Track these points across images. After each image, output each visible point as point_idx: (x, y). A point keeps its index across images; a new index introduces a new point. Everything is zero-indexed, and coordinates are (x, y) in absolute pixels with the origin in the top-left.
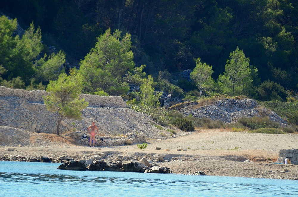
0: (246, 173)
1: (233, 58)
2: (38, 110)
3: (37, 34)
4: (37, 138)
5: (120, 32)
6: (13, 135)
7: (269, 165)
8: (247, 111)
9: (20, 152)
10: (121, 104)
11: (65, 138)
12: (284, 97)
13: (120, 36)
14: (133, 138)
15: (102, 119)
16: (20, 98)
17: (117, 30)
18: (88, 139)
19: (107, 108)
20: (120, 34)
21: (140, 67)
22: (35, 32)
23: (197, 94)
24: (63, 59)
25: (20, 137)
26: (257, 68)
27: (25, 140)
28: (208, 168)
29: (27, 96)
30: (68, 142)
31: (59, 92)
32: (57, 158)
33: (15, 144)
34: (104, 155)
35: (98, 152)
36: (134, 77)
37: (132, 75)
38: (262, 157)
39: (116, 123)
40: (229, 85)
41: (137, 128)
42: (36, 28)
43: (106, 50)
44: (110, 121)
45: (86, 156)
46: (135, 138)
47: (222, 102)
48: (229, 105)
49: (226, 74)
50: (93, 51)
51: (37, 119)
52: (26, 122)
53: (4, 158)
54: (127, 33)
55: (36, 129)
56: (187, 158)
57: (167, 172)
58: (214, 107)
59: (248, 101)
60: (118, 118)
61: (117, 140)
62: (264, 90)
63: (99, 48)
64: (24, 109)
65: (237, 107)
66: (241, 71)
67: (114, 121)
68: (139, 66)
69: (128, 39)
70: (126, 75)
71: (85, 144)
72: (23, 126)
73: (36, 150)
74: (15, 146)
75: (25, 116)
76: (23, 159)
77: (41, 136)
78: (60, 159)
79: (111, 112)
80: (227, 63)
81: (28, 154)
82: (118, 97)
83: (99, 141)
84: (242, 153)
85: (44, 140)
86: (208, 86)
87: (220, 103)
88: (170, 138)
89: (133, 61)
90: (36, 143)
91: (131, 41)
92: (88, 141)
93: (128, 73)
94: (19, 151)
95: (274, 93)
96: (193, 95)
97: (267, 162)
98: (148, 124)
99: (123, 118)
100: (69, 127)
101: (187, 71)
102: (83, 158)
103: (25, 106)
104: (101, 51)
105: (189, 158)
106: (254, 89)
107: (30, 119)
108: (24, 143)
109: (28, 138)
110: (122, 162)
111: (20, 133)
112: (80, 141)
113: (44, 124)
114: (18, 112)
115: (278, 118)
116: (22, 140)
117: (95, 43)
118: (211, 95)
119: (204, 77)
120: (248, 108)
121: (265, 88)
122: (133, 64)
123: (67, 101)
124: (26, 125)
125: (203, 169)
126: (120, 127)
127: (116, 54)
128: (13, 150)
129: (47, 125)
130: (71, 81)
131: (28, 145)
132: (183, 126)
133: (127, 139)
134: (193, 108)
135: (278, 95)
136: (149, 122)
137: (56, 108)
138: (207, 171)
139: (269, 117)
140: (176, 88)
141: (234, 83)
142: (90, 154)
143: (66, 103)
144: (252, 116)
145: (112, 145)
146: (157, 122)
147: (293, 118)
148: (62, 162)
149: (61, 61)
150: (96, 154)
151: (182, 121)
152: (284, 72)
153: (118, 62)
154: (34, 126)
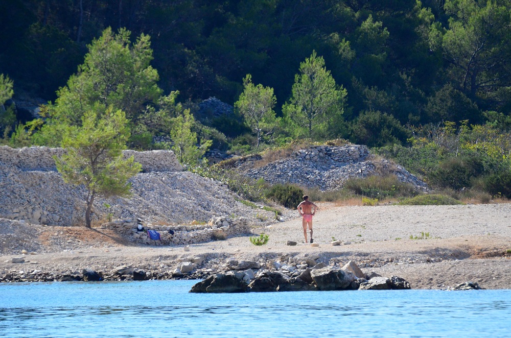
1: (306, 73)
2: (39, 184)
4: (52, 235)
5: (129, 32)
6: (8, 232)
8: (353, 167)
9: (37, 264)
10: (173, 164)
11: (102, 234)
12: (403, 139)
13: (129, 39)
14: (226, 227)
15: (152, 194)
16: (5, 164)
17: (121, 29)
18: (146, 233)
19: (157, 174)
20: (129, 36)
21: (170, 96)
23: (251, 141)
24: (8, 89)
25: (21, 236)
26: (345, 89)
27: (32, 242)
28: (477, 275)
29: (14, 158)
30: (111, 242)
31: (85, 147)
32: (112, 272)
33: (14, 249)
34: (201, 261)
35: (187, 255)
36: (158, 114)
37: (154, 112)
38: (495, 248)
39: (178, 199)
40: (300, 121)
41: (215, 208)
43: (105, 68)
44: (167, 197)
45: (165, 264)
46: (230, 227)
47: (307, 153)
48: (320, 157)
49: (294, 102)
50: (82, 71)
51: (39, 201)
52: (21, 208)
53: (11, 278)
54: (142, 34)
55: (40, 218)
57: (401, 287)
58: (293, 162)
59: (352, 148)
60: (178, 192)
61: (197, 232)
62: (366, 128)
63: (92, 64)
64: (15, 183)
65: (334, 160)
66: (321, 95)
67: (173, 197)
68: (167, 93)
69: (144, 45)
70: (143, 111)
71: (141, 243)
72: (17, 215)
73: (67, 259)
74: (15, 253)
75: (19, 196)
76: (46, 278)
77: (59, 232)
78: (117, 273)
79: (166, 180)
80: (295, 83)
81: (53, 267)
82: (168, 153)
83: (166, 235)
84: (456, 243)
85: (66, 239)
86: (271, 126)
87: (304, 155)
88: (275, 223)
89: (155, 86)
90: (52, 245)
91: (151, 47)
92: (146, 237)
93: (148, 108)
94: (35, 262)
95: (385, 131)
96: (245, 143)
98: (229, 198)
99: (188, 190)
100: (98, 213)
101: (210, 102)
102: (161, 268)
103: (16, 178)
104: (97, 70)
106: (347, 127)
107: (28, 201)
108: (30, 247)
109: (36, 237)
110: (311, 272)
111: (20, 228)
112: (131, 236)
113: (53, 208)
114: (5, 189)
115: (409, 177)
116: (26, 241)
117: (84, 55)
118: (276, 141)
119: (263, 109)
120: (354, 162)
121: (366, 124)
122: (159, 90)
123: (101, 163)
124: (23, 213)
125: (470, 277)
126: (186, 207)
127: (126, 73)
128: (22, 261)
129: (59, 212)
130: (106, 125)
131: (39, 250)
132: (289, 200)
133: (216, 229)
134: (253, 167)
135: (392, 134)
136: (229, 196)
137: (81, 178)
138: (480, 281)
139: (394, 175)
140: (213, 133)
141: (310, 116)
142: (172, 261)
143: (99, 168)
144: (364, 175)
145: (191, 242)
146: (242, 195)
147: (436, 175)
148: (123, 279)
149: (6, 94)
150: (185, 261)
151: (285, 190)
152: (384, 94)
153: (130, 88)
154: (37, 214)
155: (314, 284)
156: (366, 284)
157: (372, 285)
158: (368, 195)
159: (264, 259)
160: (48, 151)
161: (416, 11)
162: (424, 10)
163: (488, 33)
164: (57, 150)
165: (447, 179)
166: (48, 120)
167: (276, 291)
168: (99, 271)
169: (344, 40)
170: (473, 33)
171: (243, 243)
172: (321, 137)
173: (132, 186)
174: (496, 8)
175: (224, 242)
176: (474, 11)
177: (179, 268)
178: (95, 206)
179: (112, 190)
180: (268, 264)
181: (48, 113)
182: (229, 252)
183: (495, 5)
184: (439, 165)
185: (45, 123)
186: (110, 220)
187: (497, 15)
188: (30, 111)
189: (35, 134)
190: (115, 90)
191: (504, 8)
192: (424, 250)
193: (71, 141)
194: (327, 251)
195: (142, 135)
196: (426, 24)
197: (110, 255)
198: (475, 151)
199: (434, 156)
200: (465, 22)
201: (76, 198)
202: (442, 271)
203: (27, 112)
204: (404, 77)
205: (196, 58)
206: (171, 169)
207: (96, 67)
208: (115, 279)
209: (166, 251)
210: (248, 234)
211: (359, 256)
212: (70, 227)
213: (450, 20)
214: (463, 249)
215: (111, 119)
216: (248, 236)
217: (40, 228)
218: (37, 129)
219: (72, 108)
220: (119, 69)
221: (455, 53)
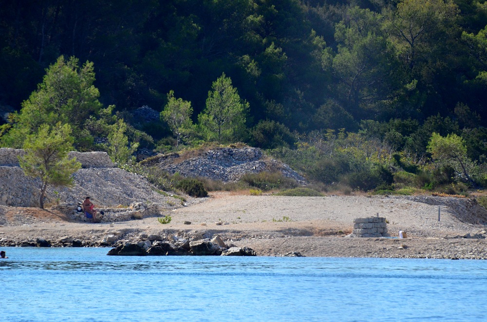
0: (352, 252)
1: (217, 90)
2: (7, 176)
4: (15, 213)
5: (77, 60)
7: (381, 240)
8: (249, 164)
10: (107, 162)
11: (52, 213)
12: (291, 143)
13: (77, 65)
14: (142, 210)
15: (90, 185)
17: (71, 57)
19: (94, 170)
20: (77, 62)
21: (108, 109)
23: (172, 142)
26: (248, 103)
28: (301, 247)
30: (58, 219)
31: (40, 150)
32: (57, 241)
34: (121, 234)
35: (112, 230)
36: (99, 122)
37: (96, 121)
38: (331, 229)
39: (109, 189)
40: (212, 127)
41: (136, 196)
43: (59, 86)
44: (101, 187)
45: (95, 236)
46: (145, 210)
47: (214, 153)
48: (224, 157)
49: (207, 112)
50: (41, 88)
54: (88, 61)
55: (7, 201)
56: (233, 234)
57: (250, 254)
58: (203, 160)
59: (249, 150)
60: (109, 183)
61: (121, 213)
62: (263, 133)
63: (48, 83)
65: (235, 159)
66: (228, 107)
67: (105, 187)
68: (106, 107)
69: (88, 70)
71: (80, 221)
73: (25, 231)
76: (10, 244)
77: (20, 211)
78: (61, 242)
79: (100, 174)
80: (208, 97)
82: (103, 154)
83: (98, 215)
84: (303, 225)
86: (188, 131)
87: (212, 155)
88: (180, 208)
89: (97, 101)
90: (15, 220)
91: (94, 71)
92: (84, 216)
93: (91, 117)
95: (277, 137)
96: (167, 144)
97: (338, 236)
98: (147, 188)
99: (116, 182)
100: (49, 198)
101: (143, 109)
102: (93, 239)
104: (52, 87)
105: (237, 234)
106: (248, 133)
110: (190, 243)
112: (72, 216)
113: (17, 194)
115: (292, 173)
117: (43, 76)
118: (192, 143)
119: (182, 117)
120: (251, 161)
121: (264, 131)
122: (99, 104)
123: (52, 162)
125: (296, 249)
126: (115, 195)
127: (74, 90)
129: (20, 196)
130: (56, 134)
131: (5, 224)
132: (193, 190)
133: (135, 211)
134: (172, 163)
135: (283, 139)
136: (148, 187)
137: (37, 173)
138: (302, 251)
139: (280, 172)
140: (143, 135)
141: (219, 124)
142: (100, 234)
143: (50, 165)
144: (257, 171)
145: (116, 220)
146: (157, 186)
147: (313, 172)
148: (65, 246)
150: (110, 234)
151: (190, 183)
152: (281, 106)
153: (78, 102)
154: (5, 198)
155: (191, 251)
156: (226, 252)
157: (230, 253)
158: (259, 186)
159: (166, 234)
160: (14, 152)
161: (312, 38)
162: (318, 38)
163: (368, 57)
164: (20, 151)
165: (321, 175)
167: (165, 255)
168: (48, 240)
169: (253, 61)
170: (357, 57)
171: (154, 222)
172: (227, 140)
173: (75, 178)
174: (375, 38)
175: (140, 221)
176: (358, 39)
177: (105, 239)
178: (48, 192)
179: (60, 181)
180: (169, 237)
181: (14, 120)
182: (142, 228)
183: (374, 35)
184: (316, 164)
185: (12, 127)
186: (58, 203)
187: (375, 44)
189: (4, 136)
190: (66, 104)
191: (381, 38)
192: (280, 229)
193: (30, 145)
194: (211, 229)
195: (85, 139)
196: (319, 49)
197: (57, 229)
198: (345, 154)
199: (313, 157)
200: (350, 48)
201: (33, 187)
202: (279, 244)
204: (299, 92)
205: (134, 74)
206: (105, 166)
207: (52, 85)
208: (60, 246)
209: (97, 226)
210: (158, 215)
211: (234, 233)
212: (28, 208)
213: (339, 46)
214: (308, 229)
215: (60, 130)
216: (158, 217)
217: (6, 208)
218: (6, 131)
219: (34, 116)
220: (69, 87)
221: (342, 73)
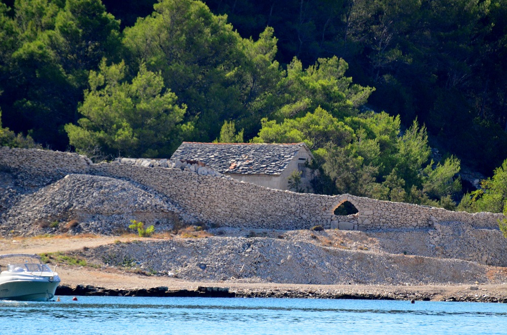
2: (486, 238)
3: (421, 133)
4: (495, 273)
6: (467, 269)
16: (464, 223)
22: (418, 131)
24: (457, 166)
25: (475, 272)
27: (482, 276)
29: (470, 220)
33: (470, 280)
42: (420, 126)
52: (474, 254)
53: (470, 299)
55: (487, 261)
72: (472, 258)
74: (471, 283)
75: (473, 245)
76: (493, 300)
85: (504, 275)
90: (495, 279)
103: (471, 233)
107: (479, 249)
108: (481, 280)
111: (474, 267)
113: (496, 255)
114: (463, 240)
116: (478, 276)
124: (475, 257)
128: (477, 289)
129: (499, 257)
131: (487, 282)
149: (455, 169)
154: (485, 258)
160: (492, 215)
166: (487, 191)
181: (487, 186)
185: (485, 193)
188: (471, 182)
189: (478, 201)
203: (469, 182)
218: (479, 197)
